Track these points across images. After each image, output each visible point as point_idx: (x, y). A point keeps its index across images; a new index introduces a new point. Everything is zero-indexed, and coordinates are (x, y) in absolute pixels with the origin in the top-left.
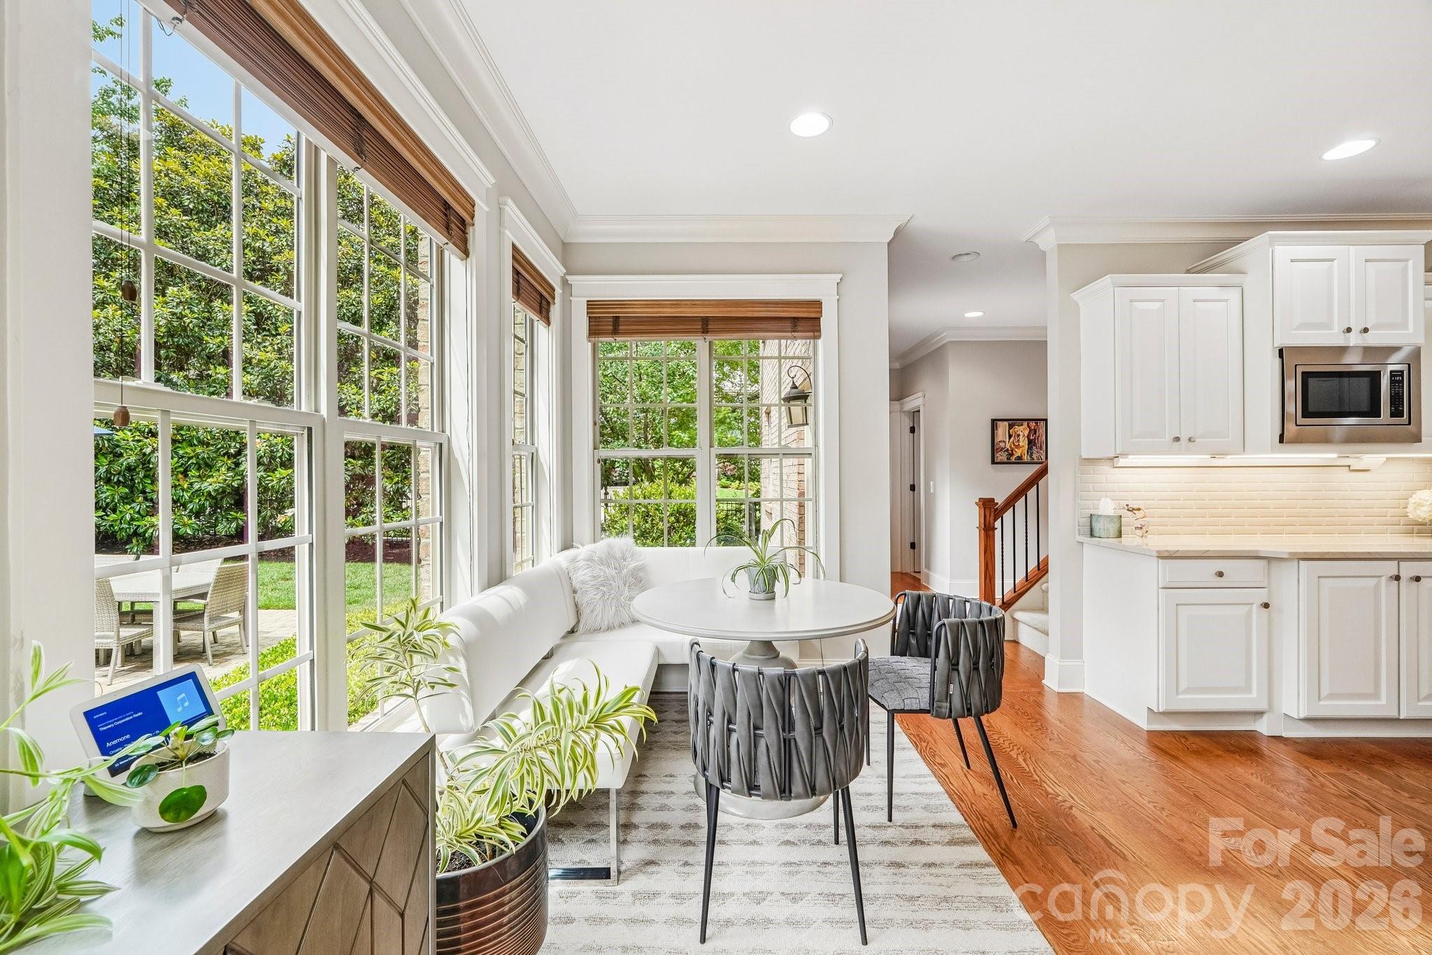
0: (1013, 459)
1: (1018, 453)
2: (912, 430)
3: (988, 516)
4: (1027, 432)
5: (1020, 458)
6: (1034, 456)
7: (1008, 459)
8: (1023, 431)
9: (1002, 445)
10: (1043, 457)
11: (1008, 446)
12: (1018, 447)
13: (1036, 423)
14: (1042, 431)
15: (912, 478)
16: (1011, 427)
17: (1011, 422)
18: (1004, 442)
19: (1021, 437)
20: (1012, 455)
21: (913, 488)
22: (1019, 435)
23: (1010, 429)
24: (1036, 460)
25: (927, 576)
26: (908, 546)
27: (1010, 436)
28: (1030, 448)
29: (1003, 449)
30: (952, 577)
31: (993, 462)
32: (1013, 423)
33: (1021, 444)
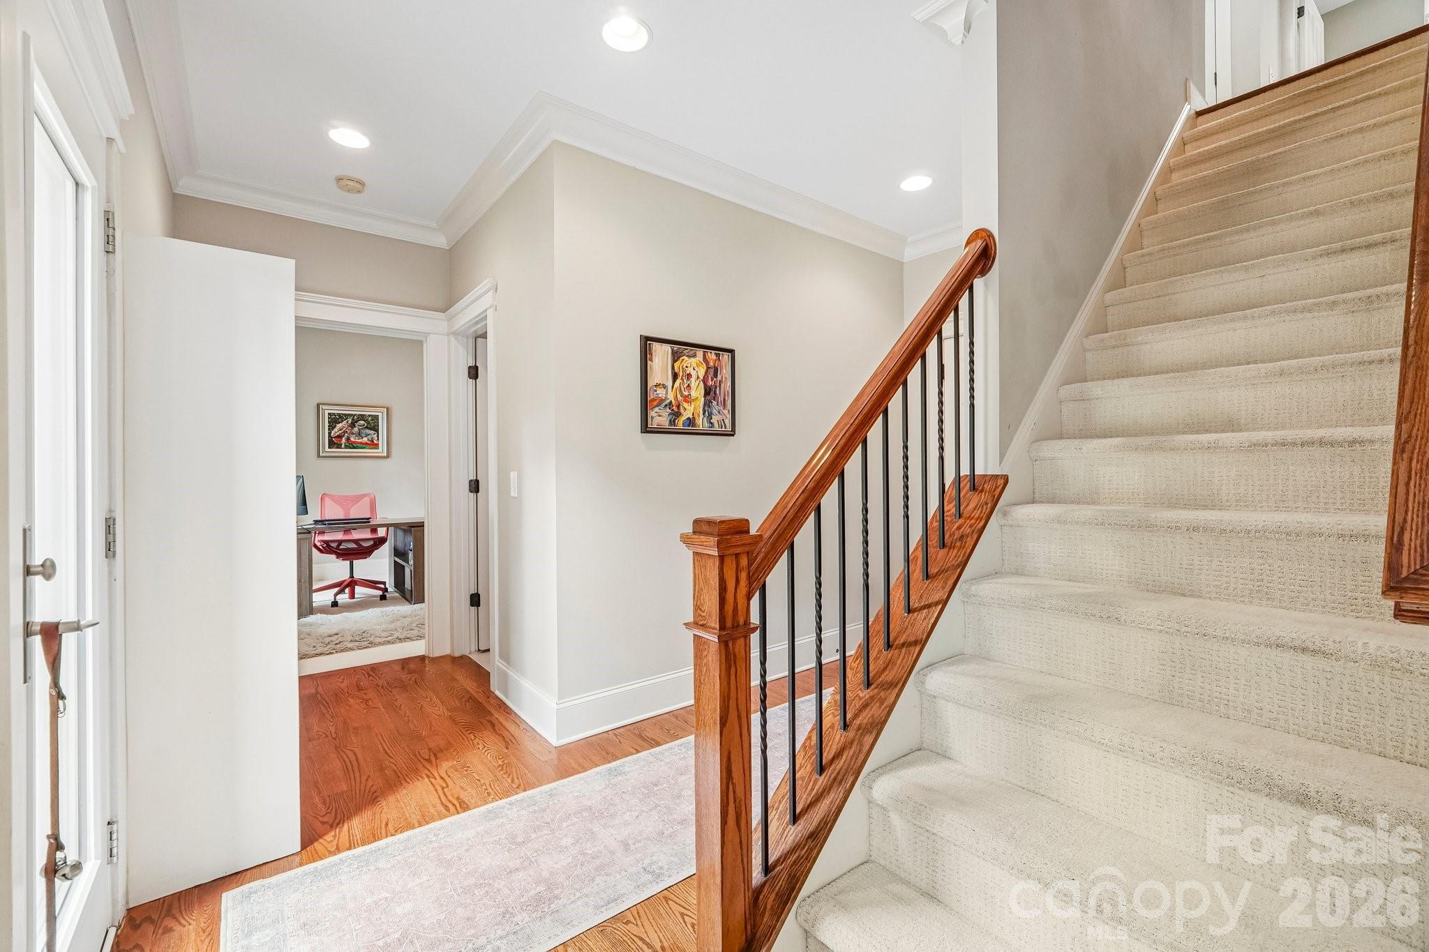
0: (680, 424)
1: (688, 411)
2: (474, 373)
3: (731, 585)
4: (702, 372)
5: (691, 422)
6: (714, 420)
7: (672, 422)
8: (695, 365)
9: (661, 392)
10: (728, 422)
11: (671, 397)
12: (687, 399)
13: (718, 355)
14: (725, 372)
15: (472, 467)
16: (676, 357)
17: (676, 347)
18: (664, 387)
19: (693, 380)
20: (677, 414)
21: (475, 486)
22: (689, 376)
23: (674, 361)
24: (716, 428)
25: (505, 678)
26: (466, 601)
27: (675, 376)
28: (707, 404)
29: (662, 401)
30: (561, 696)
31: (645, 429)
32: (681, 348)
33: (694, 394)
